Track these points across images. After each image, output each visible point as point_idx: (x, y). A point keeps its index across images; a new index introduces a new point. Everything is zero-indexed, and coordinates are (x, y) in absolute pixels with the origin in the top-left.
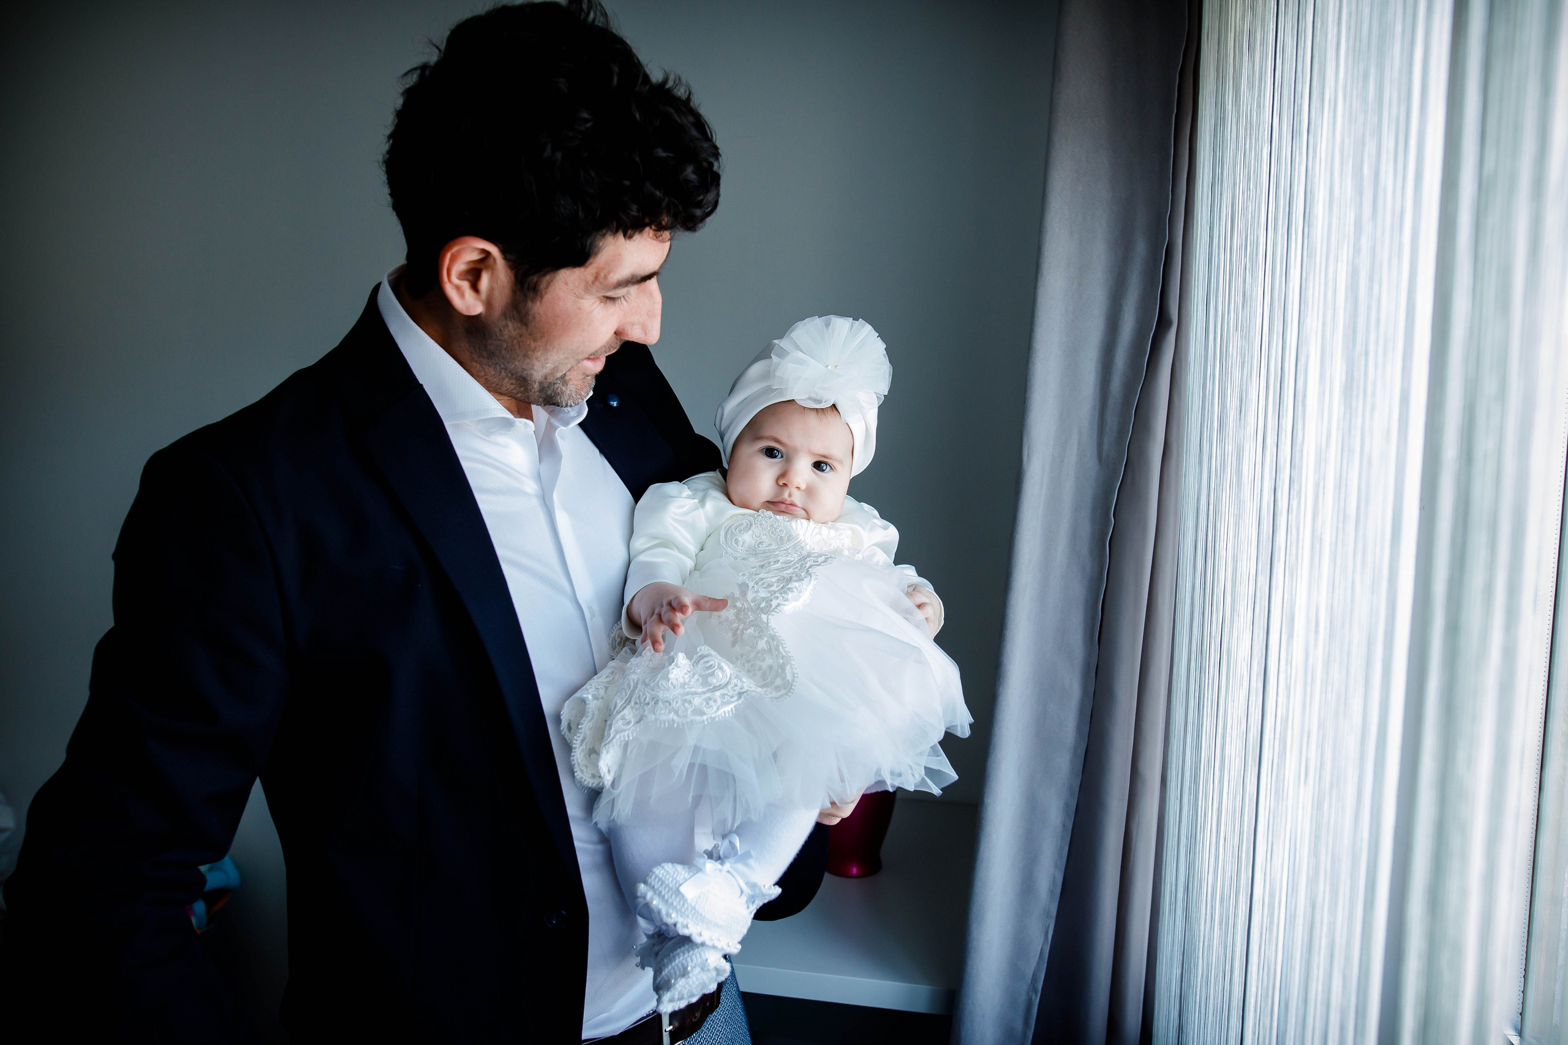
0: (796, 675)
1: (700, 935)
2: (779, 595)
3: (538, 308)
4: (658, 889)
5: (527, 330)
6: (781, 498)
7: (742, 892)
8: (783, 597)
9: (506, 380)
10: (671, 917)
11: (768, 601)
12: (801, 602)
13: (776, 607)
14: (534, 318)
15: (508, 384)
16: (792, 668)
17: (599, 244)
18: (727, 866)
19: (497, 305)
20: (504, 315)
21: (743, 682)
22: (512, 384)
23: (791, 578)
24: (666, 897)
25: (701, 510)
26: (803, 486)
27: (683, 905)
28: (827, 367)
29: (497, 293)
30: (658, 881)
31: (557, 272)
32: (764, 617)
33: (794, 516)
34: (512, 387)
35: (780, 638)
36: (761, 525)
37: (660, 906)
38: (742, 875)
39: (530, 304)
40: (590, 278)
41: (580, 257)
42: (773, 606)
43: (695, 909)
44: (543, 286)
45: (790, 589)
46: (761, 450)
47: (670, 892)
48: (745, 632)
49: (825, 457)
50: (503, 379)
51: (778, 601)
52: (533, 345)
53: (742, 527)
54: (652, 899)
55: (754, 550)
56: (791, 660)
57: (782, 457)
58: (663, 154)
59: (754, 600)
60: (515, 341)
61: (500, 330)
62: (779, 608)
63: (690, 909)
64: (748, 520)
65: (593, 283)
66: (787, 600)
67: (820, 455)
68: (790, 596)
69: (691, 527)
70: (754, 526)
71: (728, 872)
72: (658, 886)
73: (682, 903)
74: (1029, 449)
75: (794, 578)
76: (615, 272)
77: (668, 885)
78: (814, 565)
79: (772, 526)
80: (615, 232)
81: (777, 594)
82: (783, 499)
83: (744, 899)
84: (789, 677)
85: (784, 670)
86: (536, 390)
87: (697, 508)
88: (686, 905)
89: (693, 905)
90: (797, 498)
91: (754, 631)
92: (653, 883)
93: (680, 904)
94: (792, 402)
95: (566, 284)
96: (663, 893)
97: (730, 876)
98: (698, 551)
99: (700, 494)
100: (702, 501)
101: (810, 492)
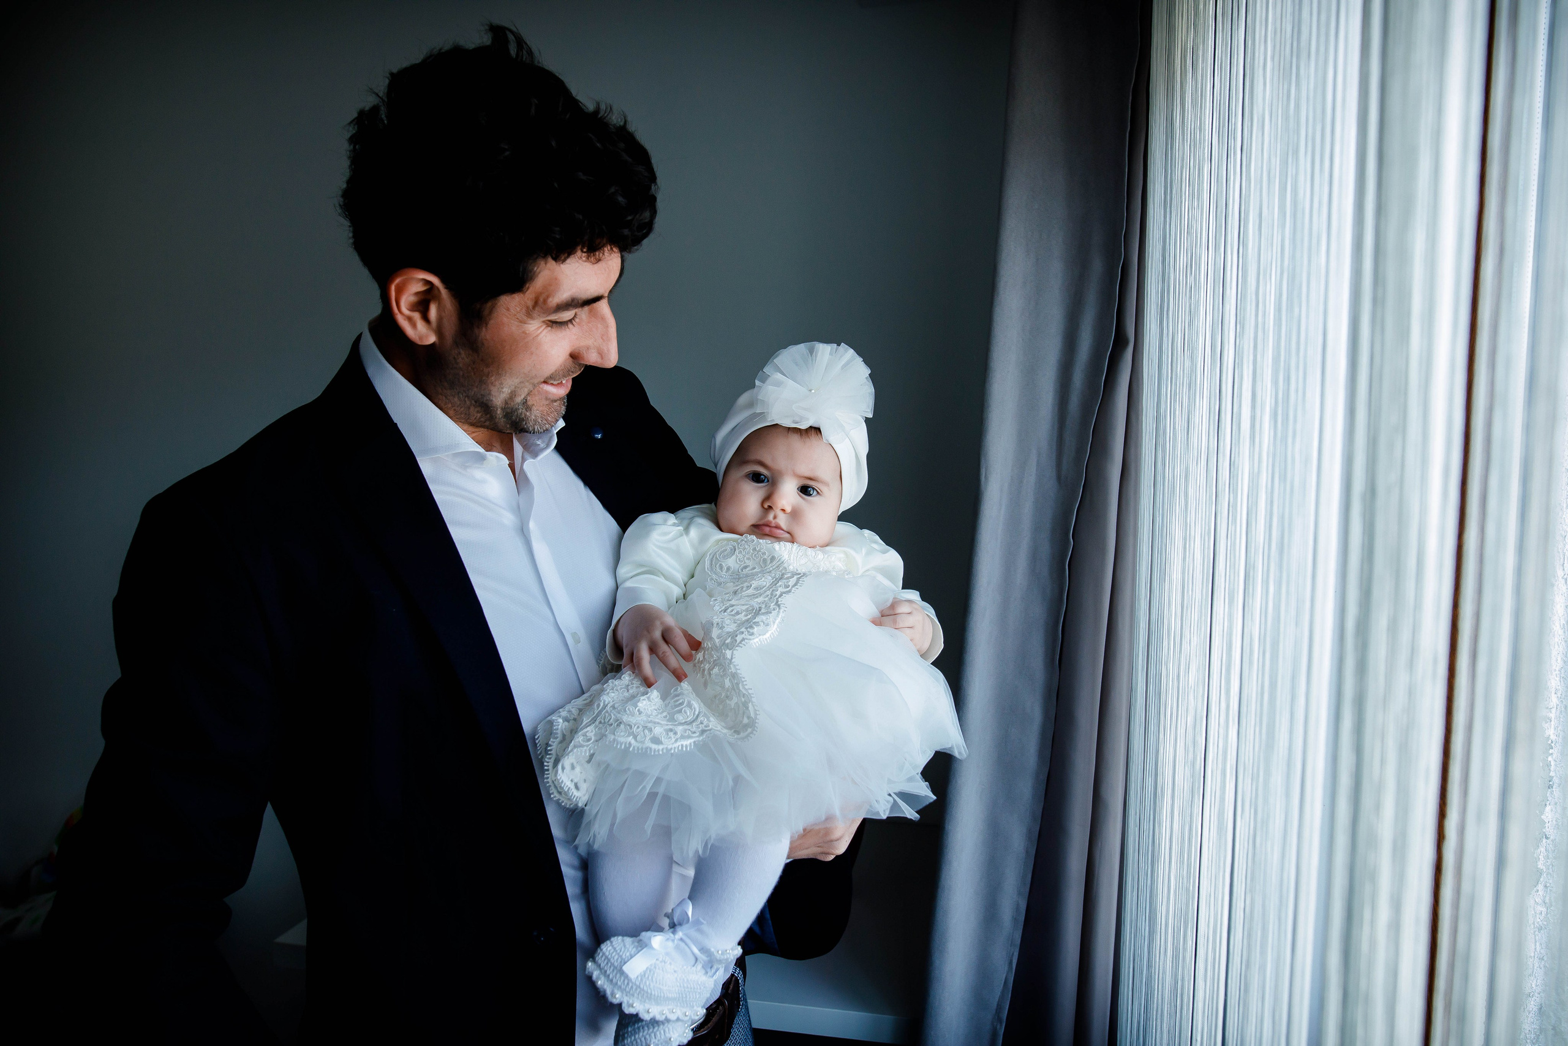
0: (757, 712)
1: (648, 1012)
2: (745, 630)
3: (485, 334)
4: (603, 968)
5: (478, 356)
6: (766, 520)
7: (696, 959)
8: (748, 632)
9: (472, 408)
10: (615, 997)
11: (733, 635)
12: (768, 635)
13: (740, 643)
14: (483, 344)
15: (476, 414)
16: (753, 706)
17: (533, 269)
18: (680, 934)
19: (447, 334)
20: (456, 343)
21: (710, 721)
22: (478, 412)
23: (760, 609)
24: (611, 976)
25: (685, 536)
26: (788, 509)
27: (628, 984)
28: (810, 391)
29: (445, 321)
30: (605, 960)
31: (498, 298)
32: (728, 653)
33: (778, 539)
34: (479, 415)
35: (740, 676)
36: (744, 549)
37: (605, 987)
38: (695, 942)
39: (476, 331)
40: (530, 304)
41: (517, 282)
42: (738, 642)
43: (640, 987)
44: (486, 312)
45: (757, 624)
46: (747, 476)
47: (615, 971)
48: (711, 672)
49: (811, 479)
50: (469, 408)
51: (743, 636)
52: (486, 370)
53: (726, 553)
54: (598, 978)
55: (737, 575)
56: (751, 697)
57: (768, 481)
58: (584, 178)
59: (719, 637)
60: (470, 368)
61: (454, 358)
62: (743, 643)
63: (634, 987)
64: (732, 545)
65: (534, 307)
66: (752, 634)
67: (805, 477)
68: (756, 630)
69: (677, 554)
70: (737, 551)
71: (681, 939)
72: (604, 965)
73: (626, 982)
74: (986, 470)
75: (763, 611)
76: (554, 296)
77: (612, 964)
78: (784, 593)
79: (754, 549)
80: (545, 257)
81: (743, 629)
82: (768, 521)
83: (699, 966)
84: (752, 715)
85: (747, 708)
86: (501, 416)
87: (681, 535)
88: (630, 985)
89: (638, 983)
90: (782, 520)
91: (719, 670)
92: (600, 961)
93: (624, 984)
94: (777, 424)
95: (508, 309)
96: (608, 972)
97: (682, 945)
98: (686, 579)
99: (686, 522)
100: (687, 529)
101: (795, 515)
